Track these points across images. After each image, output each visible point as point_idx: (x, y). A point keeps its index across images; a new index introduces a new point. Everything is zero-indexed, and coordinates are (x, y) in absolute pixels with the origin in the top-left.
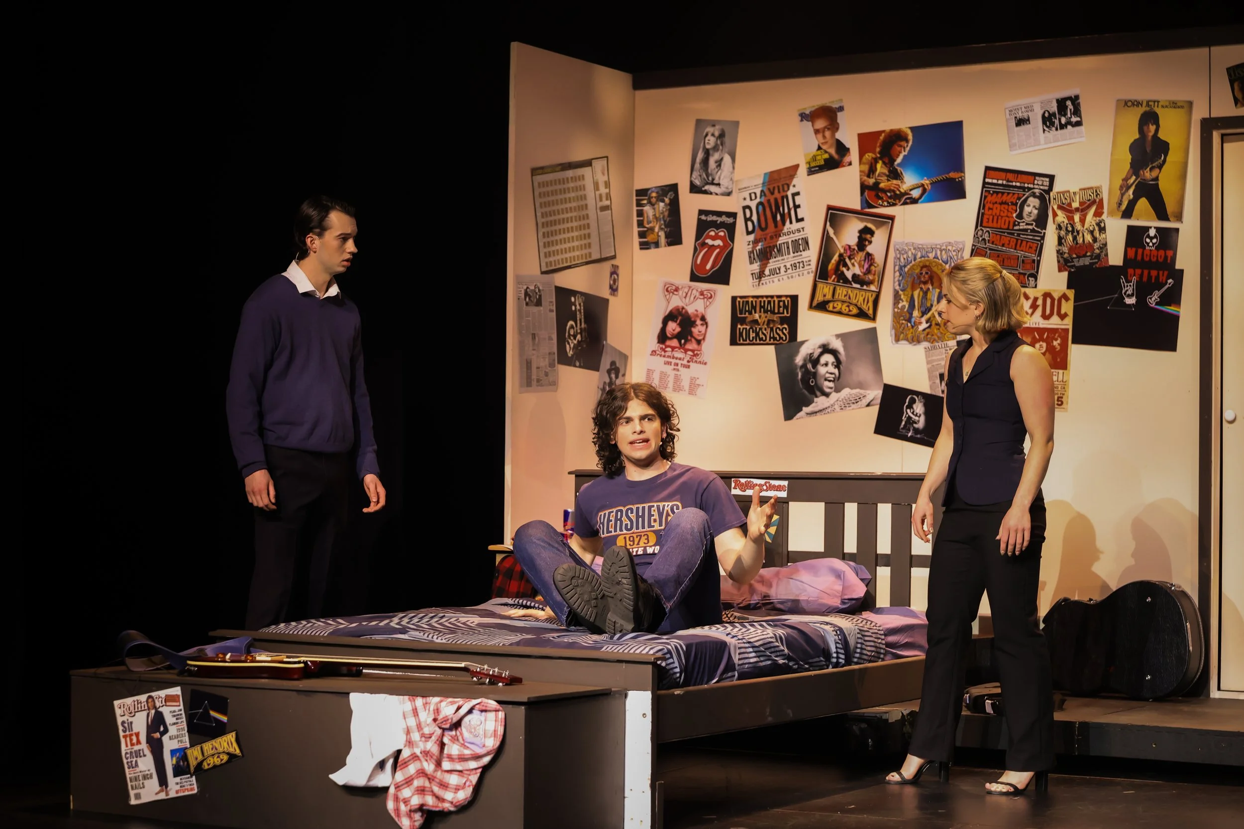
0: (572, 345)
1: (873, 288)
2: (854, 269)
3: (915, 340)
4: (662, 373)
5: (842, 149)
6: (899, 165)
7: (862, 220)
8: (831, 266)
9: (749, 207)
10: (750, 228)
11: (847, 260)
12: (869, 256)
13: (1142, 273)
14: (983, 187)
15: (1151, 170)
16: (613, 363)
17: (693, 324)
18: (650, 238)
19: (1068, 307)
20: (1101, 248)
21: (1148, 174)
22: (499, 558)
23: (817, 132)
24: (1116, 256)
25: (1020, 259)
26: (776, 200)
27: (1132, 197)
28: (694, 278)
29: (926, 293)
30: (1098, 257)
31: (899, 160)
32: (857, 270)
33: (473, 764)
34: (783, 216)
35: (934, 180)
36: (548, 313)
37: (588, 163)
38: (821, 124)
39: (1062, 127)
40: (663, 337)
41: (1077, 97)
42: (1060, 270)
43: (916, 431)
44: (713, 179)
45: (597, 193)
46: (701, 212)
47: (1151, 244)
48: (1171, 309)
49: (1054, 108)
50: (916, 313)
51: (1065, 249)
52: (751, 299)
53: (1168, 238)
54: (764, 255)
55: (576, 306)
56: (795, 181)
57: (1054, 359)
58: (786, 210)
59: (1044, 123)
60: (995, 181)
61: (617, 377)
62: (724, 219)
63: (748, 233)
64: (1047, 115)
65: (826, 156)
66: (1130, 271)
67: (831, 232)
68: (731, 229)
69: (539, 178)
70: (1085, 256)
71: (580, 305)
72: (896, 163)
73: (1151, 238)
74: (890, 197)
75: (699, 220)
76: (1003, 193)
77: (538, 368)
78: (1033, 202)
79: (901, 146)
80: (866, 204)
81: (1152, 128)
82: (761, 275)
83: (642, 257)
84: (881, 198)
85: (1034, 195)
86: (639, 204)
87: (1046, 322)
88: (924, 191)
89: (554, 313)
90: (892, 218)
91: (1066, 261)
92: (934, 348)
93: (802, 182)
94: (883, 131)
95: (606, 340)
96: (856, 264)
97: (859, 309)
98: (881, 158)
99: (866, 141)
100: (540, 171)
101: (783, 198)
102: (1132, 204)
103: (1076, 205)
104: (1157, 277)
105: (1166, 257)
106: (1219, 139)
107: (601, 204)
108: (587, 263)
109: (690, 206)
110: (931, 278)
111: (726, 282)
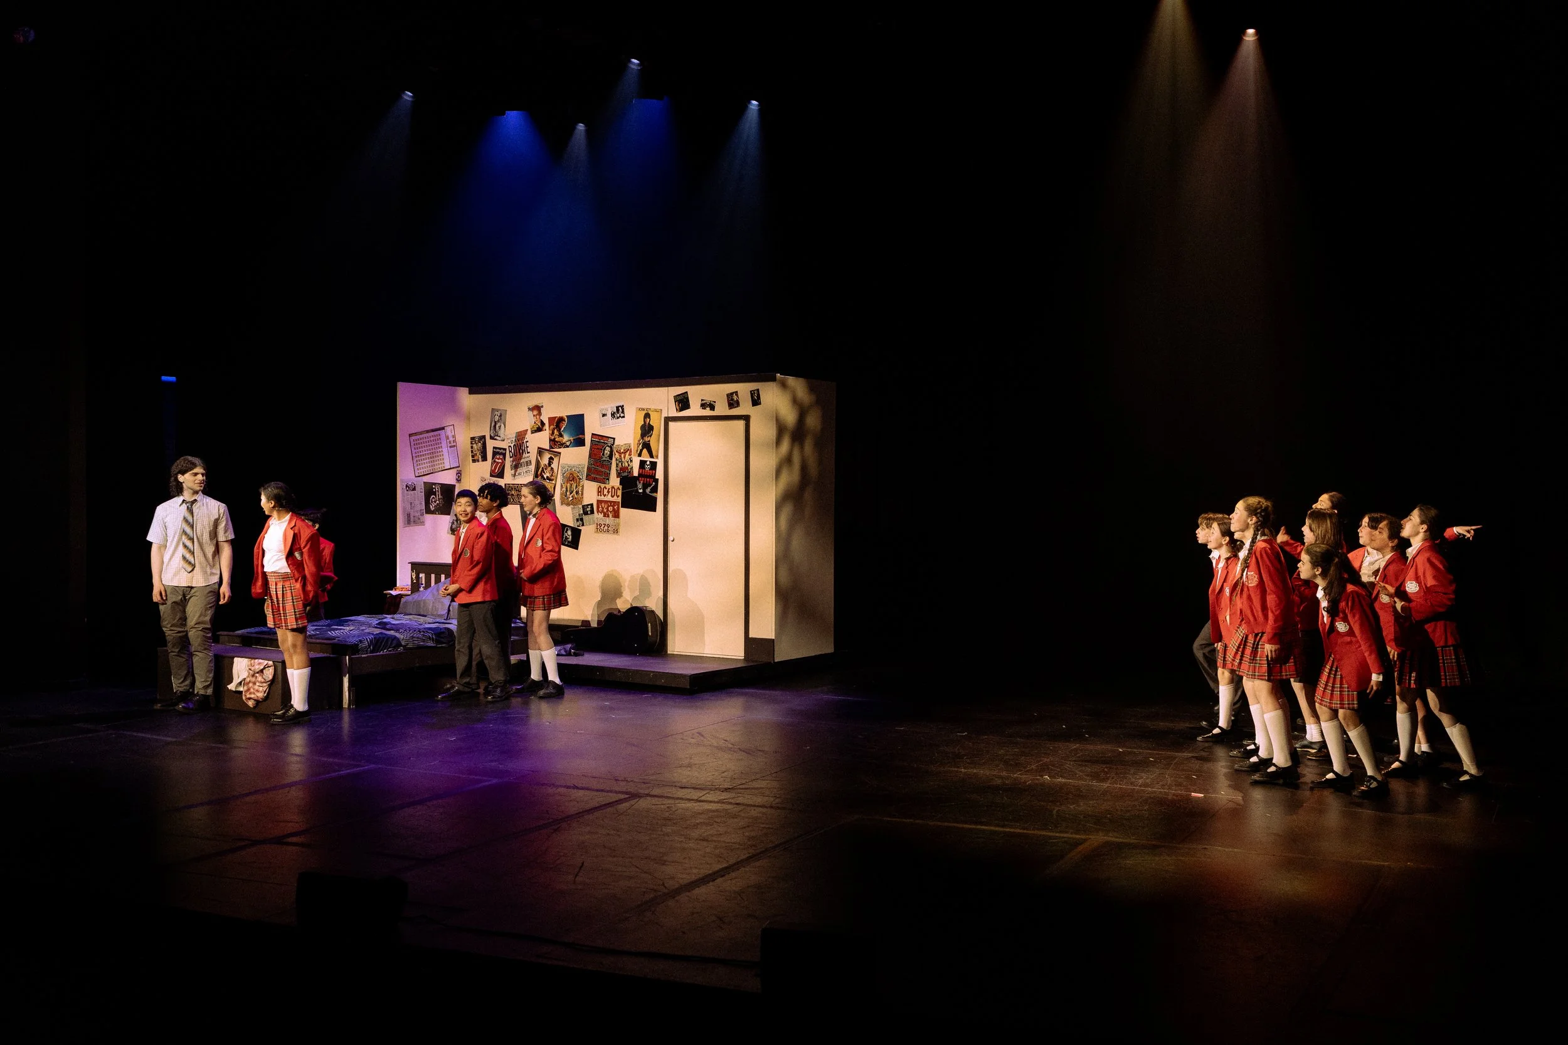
0: (434, 506)
1: (553, 482)
3: (568, 504)
5: (543, 424)
7: (549, 454)
8: (539, 473)
11: (545, 470)
12: (552, 468)
13: (645, 480)
14: (591, 442)
15: (648, 437)
18: (476, 458)
19: (620, 493)
20: (631, 469)
21: (646, 439)
23: (534, 416)
24: (636, 474)
25: (603, 473)
26: (520, 444)
27: (641, 448)
28: (491, 475)
29: (572, 485)
30: (630, 472)
31: (562, 429)
32: (548, 475)
33: (265, 684)
34: (522, 450)
35: (574, 438)
36: (420, 494)
37: (443, 428)
38: (535, 412)
39: (618, 418)
41: (623, 406)
43: (569, 542)
44: (498, 434)
45: (448, 441)
46: (494, 448)
47: (647, 467)
48: (654, 495)
49: (615, 410)
50: (568, 493)
53: (654, 465)
54: (516, 467)
55: (436, 489)
57: (615, 513)
58: (524, 448)
59: (612, 416)
60: (595, 440)
62: (502, 451)
63: (511, 457)
64: (612, 413)
65: (537, 426)
66: (640, 479)
67: (539, 458)
68: (504, 455)
69: (413, 438)
71: (439, 488)
72: (561, 431)
73: (648, 465)
74: (559, 445)
75: (493, 451)
76: (598, 445)
77: (414, 516)
78: (608, 449)
79: (563, 423)
80: (551, 447)
81: (648, 420)
82: (514, 475)
84: (556, 445)
85: (608, 446)
86: (471, 444)
87: (612, 498)
88: (571, 442)
90: (560, 453)
91: (619, 474)
92: (574, 508)
93: (529, 437)
94: (557, 417)
96: (548, 472)
98: (556, 428)
99: (551, 420)
100: (416, 434)
101: (522, 443)
102: (641, 451)
103: (622, 451)
104: (649, 482)
105: (652, 473)
106: (671, 424)
107: (450, 445)
108: (442, 471)
109: (490, 445)
110: (573, 479)
111: (502, 477)
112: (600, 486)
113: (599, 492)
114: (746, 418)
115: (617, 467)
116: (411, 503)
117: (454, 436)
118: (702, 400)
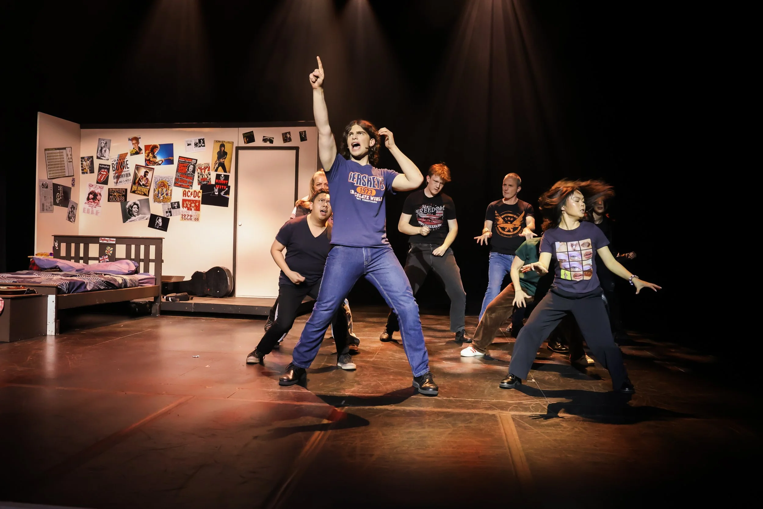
0: (58, 200)
1: (148, 187)
2: (143, 182)
3: (160, 202)
4: (88, 209)
5: (140, 149)
6: (156, 154)
7: (145, 169)
8: (137, 181)
9: (114, 164)
10: (114, 170)
11: (141, 180)
12: (147, 178)
13: (220, 187)
14: (178, 162)
15: (223, 159)
16: (73, 206)
17: (97, 195)
18: (85, 171)
19: (200, 195)
20: (209, 179)
21: (222, 160)
22: (31, 260)
23: (133, 144)
24: (213, 182)
25: (188, 182)
26: (121, 162)
27: (217, 166)
28: (97, 183)
29: (162, 190)
30: (208, 182)
31: (156, 153)
32: (144, 182)
34: (123, 167)
35: (165, 159)
37: (65, 149)
38: (134, 142)
39: (200, 147)
40: (88, 199)
41: (204, 139)
42: (198, 185)
43: (159, 226)
44: (103, 155)
45: (68, 157)
46: (100, 164)
47: (222, 179)
49: (198, 141)
50: (160, 195)
51: (200, 179)
52: (114, 189)
53: (227, 178)
55: (60, 189)
56: (127, 157)
57: (196, 208)
58: (124, 165)
59: (195, 145)
60: (181, 160)
61: (74, 210)
62: (106, 166)
63: (113, 171)
64: (196, 143)
65: (136, 151)
66: (217, 186)
67: (137, 172)
68: (108, 169)
69: (47, 152)
70: (205, 181)
71: (61, 189)
72: (155, 154)
73: (222, 177)
74: (153, 163)
75: (99, 167)
76: (184, 164)
77: (46, 206)
78: (192, 166)
79: (156, 149)
80: (147, 164)
81: (223, 148)
82: (117, 183)
83: (82, 176)
84: (151, 163)
85: (192, 164)
86: (81, 161)
87: (194, 198)
88: (162, 162)
89: (52, 191)
90: (154, 169)
91: (200, 182)
92: (165, 204)
93: (128, 157)
94: (152, 145)
95: (70, 199)
96: (144, 181)
97: (144, 193)
98: (151, 152)
99: (147, 147)
100: (48, 150)
101: (123, 162)
102: (217, 168)
103: (203, 168)
104: (223, 188)
105: (226, 182)
106: (240, 152)
107: (69, 160)
108: (64, 177)
109: (97, 163)
110: (164, 185)
111: (107, 184)
112: (185, 191)
113: (184, 194)
114: (297, 149)
115: (198, 178)
116: (45, 197)
117: (71, 155)
118: (264, 137)
